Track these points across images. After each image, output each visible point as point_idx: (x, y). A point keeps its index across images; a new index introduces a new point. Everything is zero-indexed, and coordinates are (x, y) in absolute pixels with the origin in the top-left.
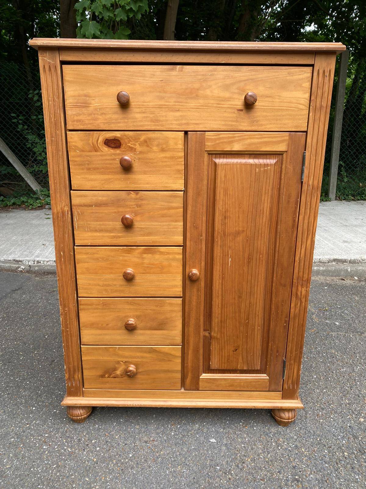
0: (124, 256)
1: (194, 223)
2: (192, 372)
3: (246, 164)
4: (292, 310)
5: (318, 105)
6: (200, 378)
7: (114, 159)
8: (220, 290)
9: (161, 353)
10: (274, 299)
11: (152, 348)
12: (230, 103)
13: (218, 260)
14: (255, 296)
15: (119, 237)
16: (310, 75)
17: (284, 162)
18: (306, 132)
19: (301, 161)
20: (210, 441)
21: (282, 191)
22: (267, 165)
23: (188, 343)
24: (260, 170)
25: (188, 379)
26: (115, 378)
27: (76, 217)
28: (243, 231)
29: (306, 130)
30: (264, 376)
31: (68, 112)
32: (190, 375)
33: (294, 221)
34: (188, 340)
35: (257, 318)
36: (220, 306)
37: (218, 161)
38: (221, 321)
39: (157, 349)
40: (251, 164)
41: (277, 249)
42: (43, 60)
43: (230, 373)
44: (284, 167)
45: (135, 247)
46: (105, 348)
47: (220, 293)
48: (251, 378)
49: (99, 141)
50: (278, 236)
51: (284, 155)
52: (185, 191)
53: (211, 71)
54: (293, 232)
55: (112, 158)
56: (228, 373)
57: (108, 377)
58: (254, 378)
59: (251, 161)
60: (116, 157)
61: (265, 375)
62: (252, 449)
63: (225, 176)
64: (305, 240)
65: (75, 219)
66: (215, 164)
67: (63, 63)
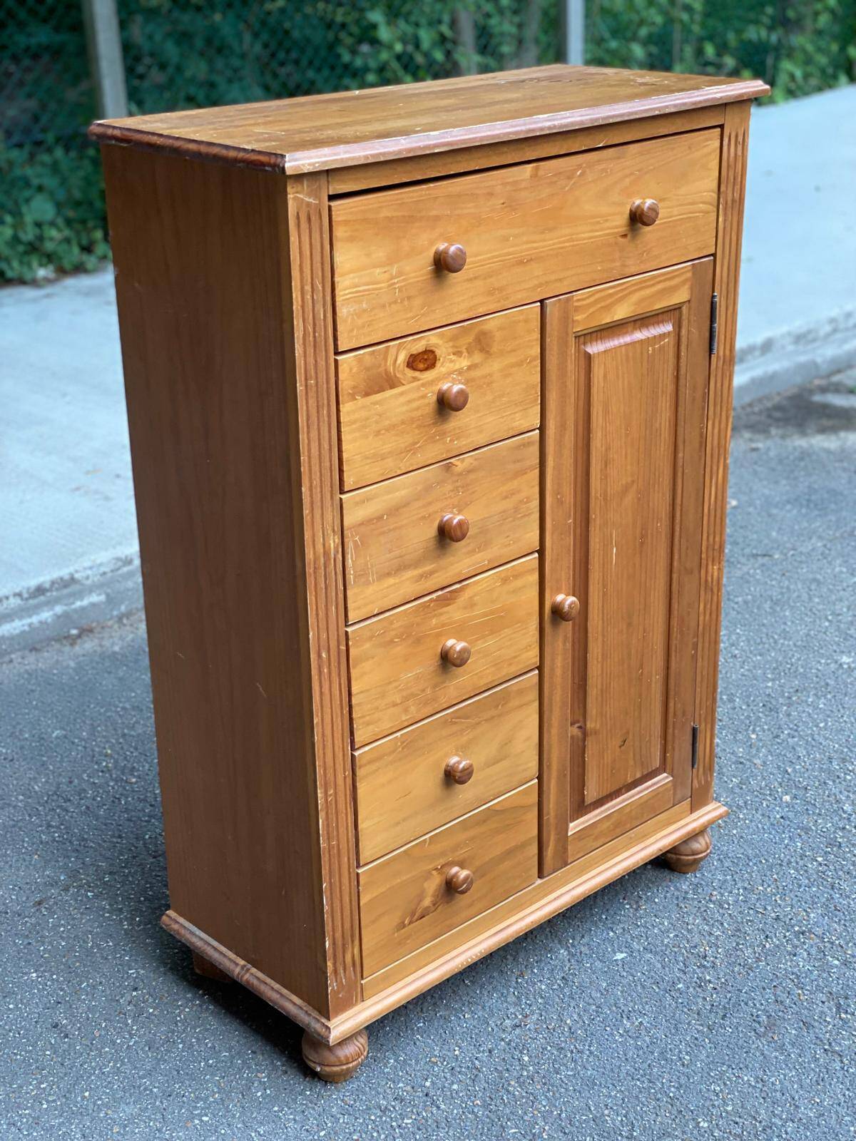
0: (441, 614)
1: (559, 494)
2: (556, 828)
3: (633, 344)
4: (701, 618)
5: (729, 199)
6: (570, 834)
7: (424, 397)
8: (600, 622)
9: (502, 811)
10: (676, 607)
11: (488, 808)
12: (608, 224)
13: (596, 559)
14: (652, 613)
15: (432, 573)
16: (717, 144)
17: (685, 323)
18: (714, 255)
19: (709, 314)
20: (616, 960)
21: (682, 382)
22: (662, 336)
23: (549, 767)
24: (654, 350)
25: (550, 848)
26: (424, 917)
27: (352, 555)
28: (633, 482)
29: (713, 252)
30: (663, 779)
31: (342, 311)
32: (552, 838)
33: (702, 433)
34: (549, 759)
35: (654, 657)
36: (599, 660)
37: (594, 349)
38: (602, 690)
39: (498, 808)
40: (642, 340)
41: (678, 501)
42: (295, 199)
43: (612, 800)
44: (684, 332)
45: (457, 586)
46: (405, 851)
47: (600, 629)
48: (646, 792)
49: (399, 362)
50: (680, 474)
51: (685, 309)
52: (542, 429)
53: (580, 166)
54: (700, 459)
55: (421, 394)
56: (608, 802)
57: (411, 923)
58: (650, 790)
59: (639, 335)
60: (427, 391)
61: (665, 775)
62: (689, 931)
63: (605, 376)
64: (715, 468)
65: (350, 561)
66: (588, 357)
67: (332, 198)
